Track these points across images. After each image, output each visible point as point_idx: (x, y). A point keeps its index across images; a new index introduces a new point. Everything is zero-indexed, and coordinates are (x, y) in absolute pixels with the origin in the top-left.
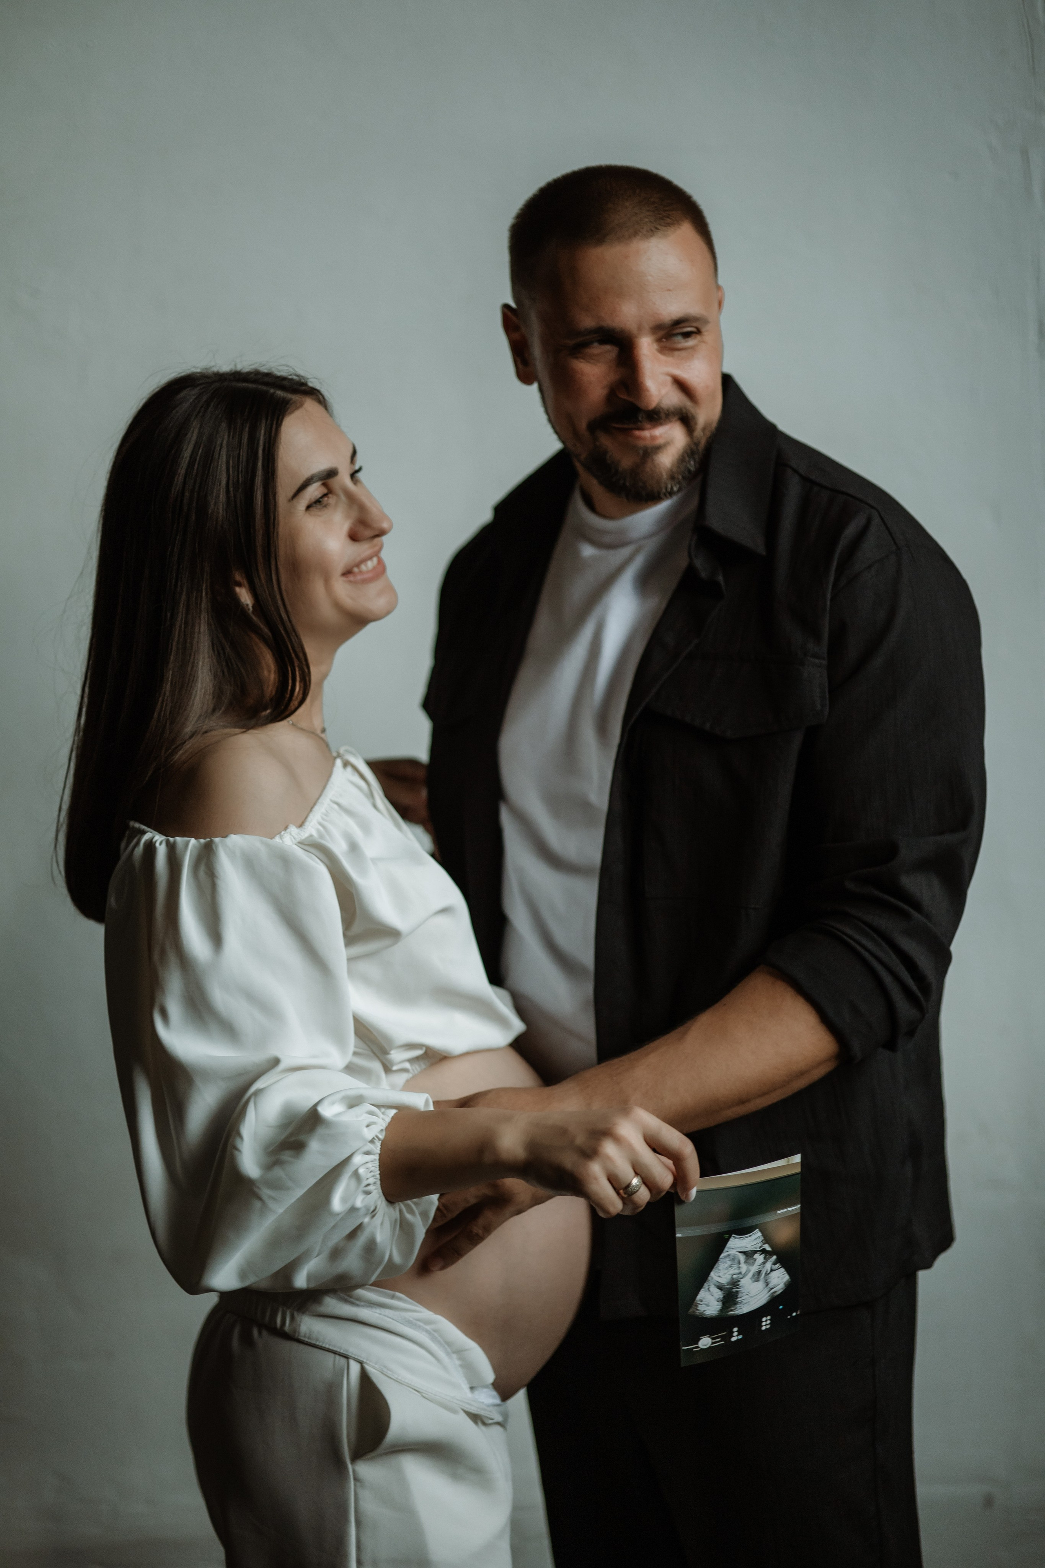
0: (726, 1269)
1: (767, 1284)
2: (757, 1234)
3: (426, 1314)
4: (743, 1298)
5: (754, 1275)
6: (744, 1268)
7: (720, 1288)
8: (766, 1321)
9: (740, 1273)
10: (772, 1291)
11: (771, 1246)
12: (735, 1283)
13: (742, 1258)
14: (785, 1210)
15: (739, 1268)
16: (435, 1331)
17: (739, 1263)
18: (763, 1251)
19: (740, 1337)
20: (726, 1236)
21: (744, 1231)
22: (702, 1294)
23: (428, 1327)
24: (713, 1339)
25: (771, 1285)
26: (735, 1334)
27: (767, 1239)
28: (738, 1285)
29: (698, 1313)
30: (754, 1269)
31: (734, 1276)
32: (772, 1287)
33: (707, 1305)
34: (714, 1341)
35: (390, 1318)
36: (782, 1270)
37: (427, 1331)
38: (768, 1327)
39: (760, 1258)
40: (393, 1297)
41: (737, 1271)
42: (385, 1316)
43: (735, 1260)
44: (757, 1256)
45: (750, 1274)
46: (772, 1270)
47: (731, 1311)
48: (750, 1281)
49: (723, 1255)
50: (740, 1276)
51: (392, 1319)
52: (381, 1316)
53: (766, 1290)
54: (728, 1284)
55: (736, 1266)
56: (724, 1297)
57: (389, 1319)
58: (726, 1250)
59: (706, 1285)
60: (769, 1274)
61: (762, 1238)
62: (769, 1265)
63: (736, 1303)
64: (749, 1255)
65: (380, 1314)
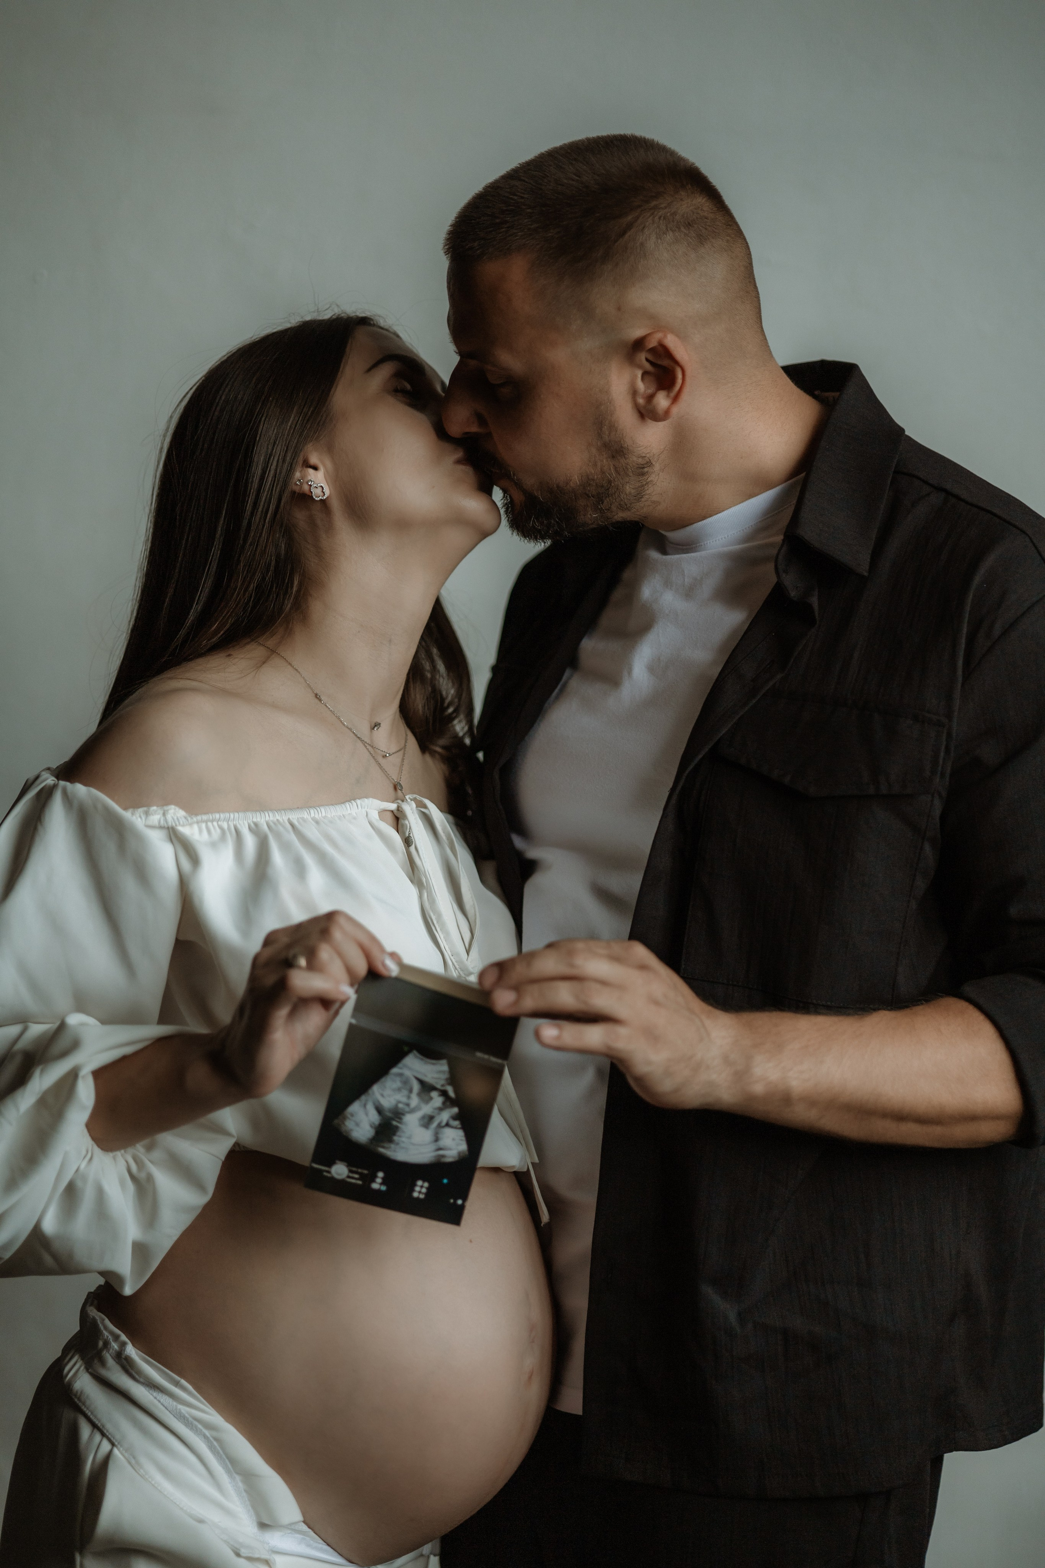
0: (394, 1090)
1: (437, 1140)
2: (443, 1067)
3: (214, 1417)
4: (401, 1138)
5: (423, 1117)
6: (415, 1101)
7: (379, 1110)
8: (422, 1187)
9: (408, 1105)
10: (441, 1152)
11: (456, 1092)
12: (398, 1114)
13: (416, 1087)
14: (486, 1057)
15: (409, 1097)
16: (216, 1439)
17: (411, 1091)
18: (444, 1093)
19: (383, 1188)
20: (406, 1049)
21: (430, 1054)
22: (355, 1108)
23: (207, 1433)
24: (351, 1171)
25: (441, 1143)
26: (379, 1180)
27: (453, 1080)
28: (400, 1119)
29: (343, 1129)
30: (427, 1109)
31: (400, 1106)
32: (441, 1146)
33: (357, 1125)
34: (351, 1175)
35: (164, 1406)
36: (461, 1133)
37: (205, 1436)
38: (422, 1196)
39: (437, 1100)
40: (177, 1384)
41: (404, 1100)
42: (159, 1401)
43: (406, 1082)
44: (434, 1094)
45: (419, 1114)
46: (447, 1125)
47: (383, 1147)
48: (417, 1123)
49: (395, 1070)
50: (407, 1109)
51: (166, 1408)
52: (155, 1401)
53: (433, 1147)
54: (390, 1111)
55: (405, 1092)
56: (380, 1125)
57: (162, 1407)
58: (400, 1065)
59: (363, 1098)
60: (443, 1127)
61: (446, 1076)
62: (445, 1116)
63: (391, 1141)
64: (426, 1088)
65: (155, 1398)
